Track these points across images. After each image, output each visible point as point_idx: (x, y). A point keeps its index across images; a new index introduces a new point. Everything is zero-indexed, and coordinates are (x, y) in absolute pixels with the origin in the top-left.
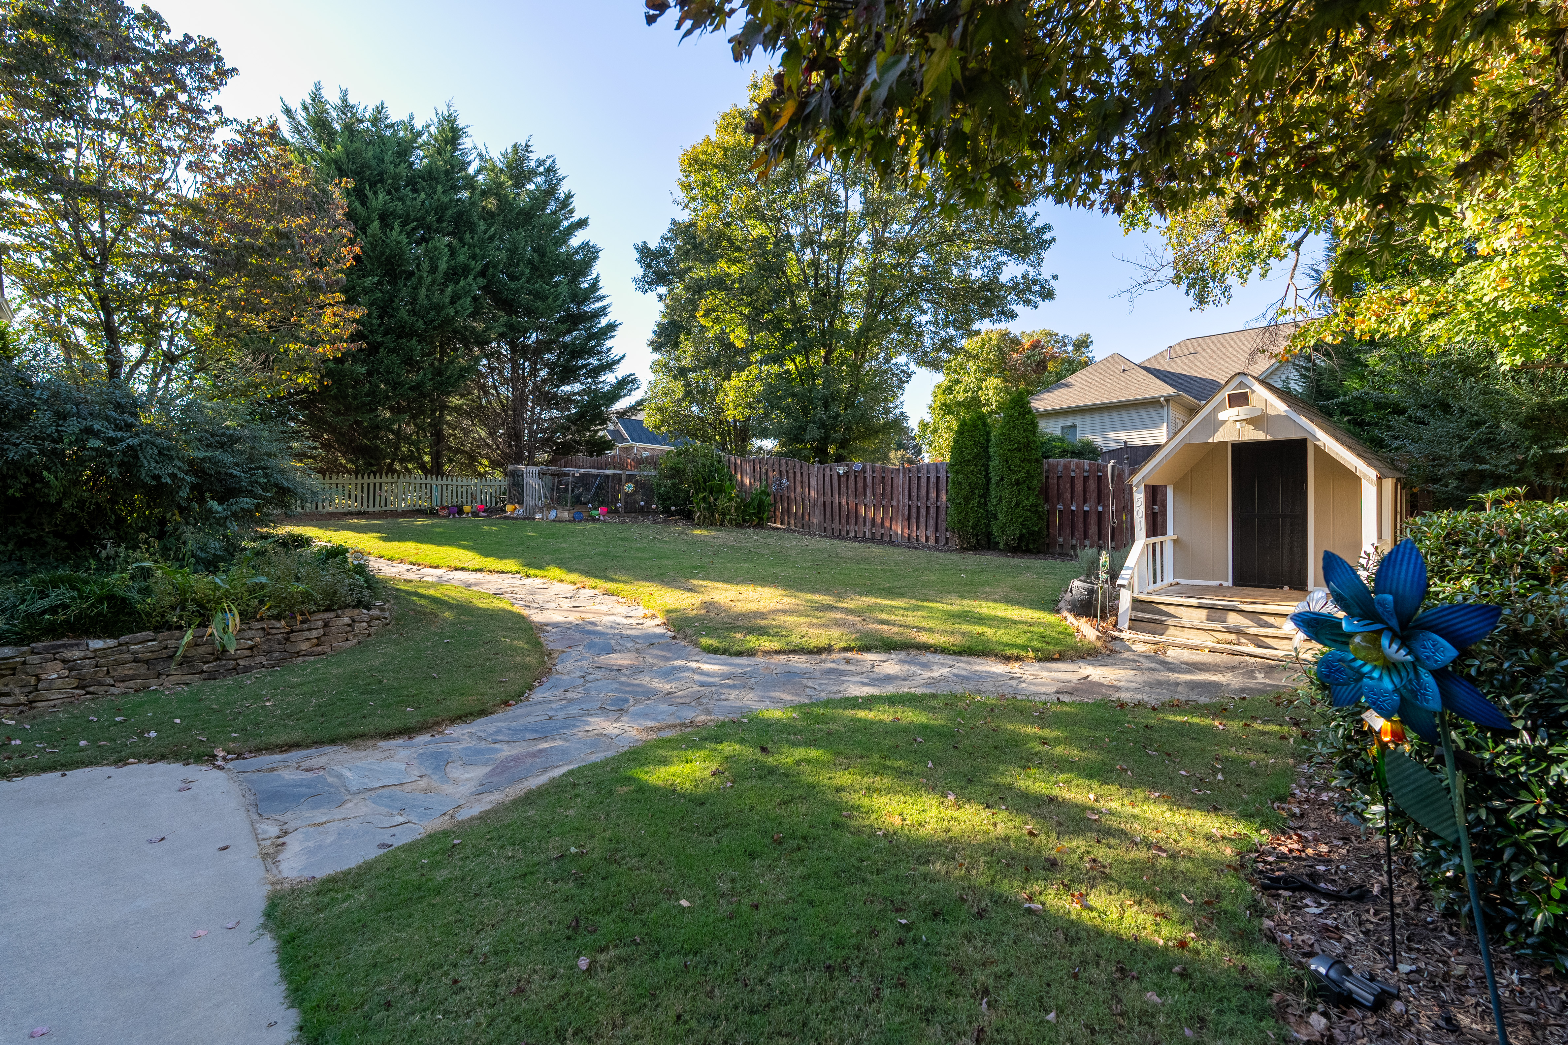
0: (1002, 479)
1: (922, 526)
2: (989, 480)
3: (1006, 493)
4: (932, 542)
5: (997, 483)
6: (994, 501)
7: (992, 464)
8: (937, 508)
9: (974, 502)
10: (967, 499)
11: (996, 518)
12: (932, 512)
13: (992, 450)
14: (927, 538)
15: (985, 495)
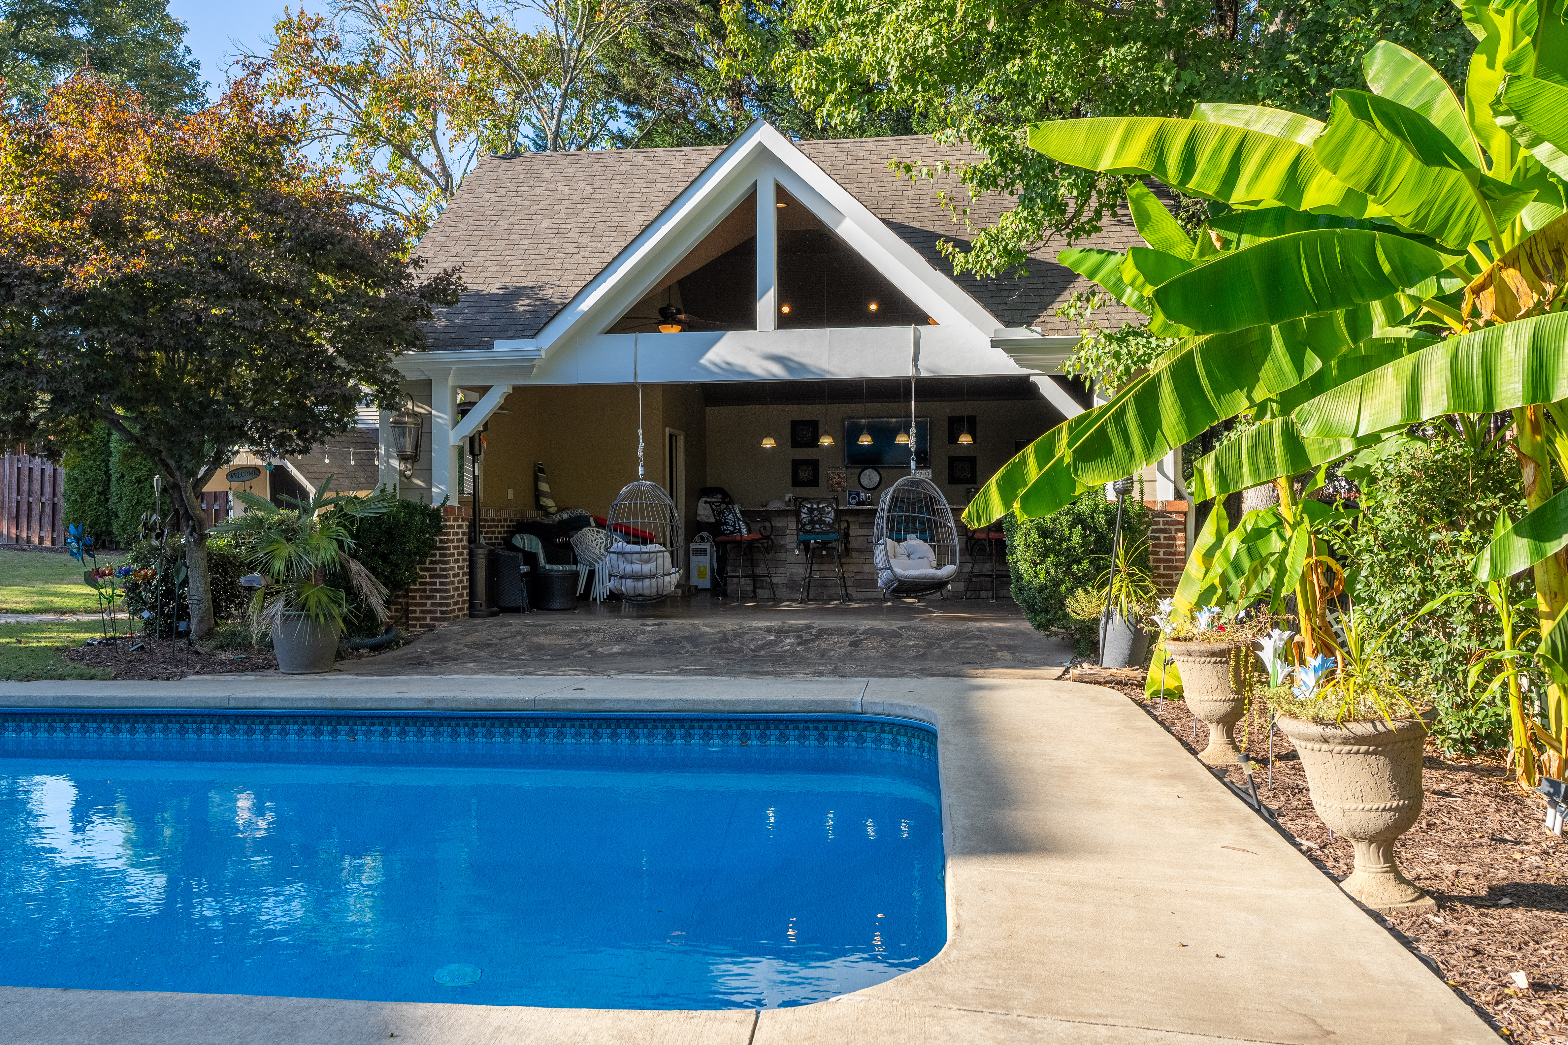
0: (123, 476)
1: (35, 525)
2: (109, 477)
3: (127, 491)
4: (48, 543)
5: (118, 480)
6: (114, 499)
7: (112, 459)
8: (54, 505)
9: (93, 499)
10: (84, 496)
11: (117, 516)
12: (48, 509)
13: (112, 445)
14: (41, 540)
15: (105, 492)
